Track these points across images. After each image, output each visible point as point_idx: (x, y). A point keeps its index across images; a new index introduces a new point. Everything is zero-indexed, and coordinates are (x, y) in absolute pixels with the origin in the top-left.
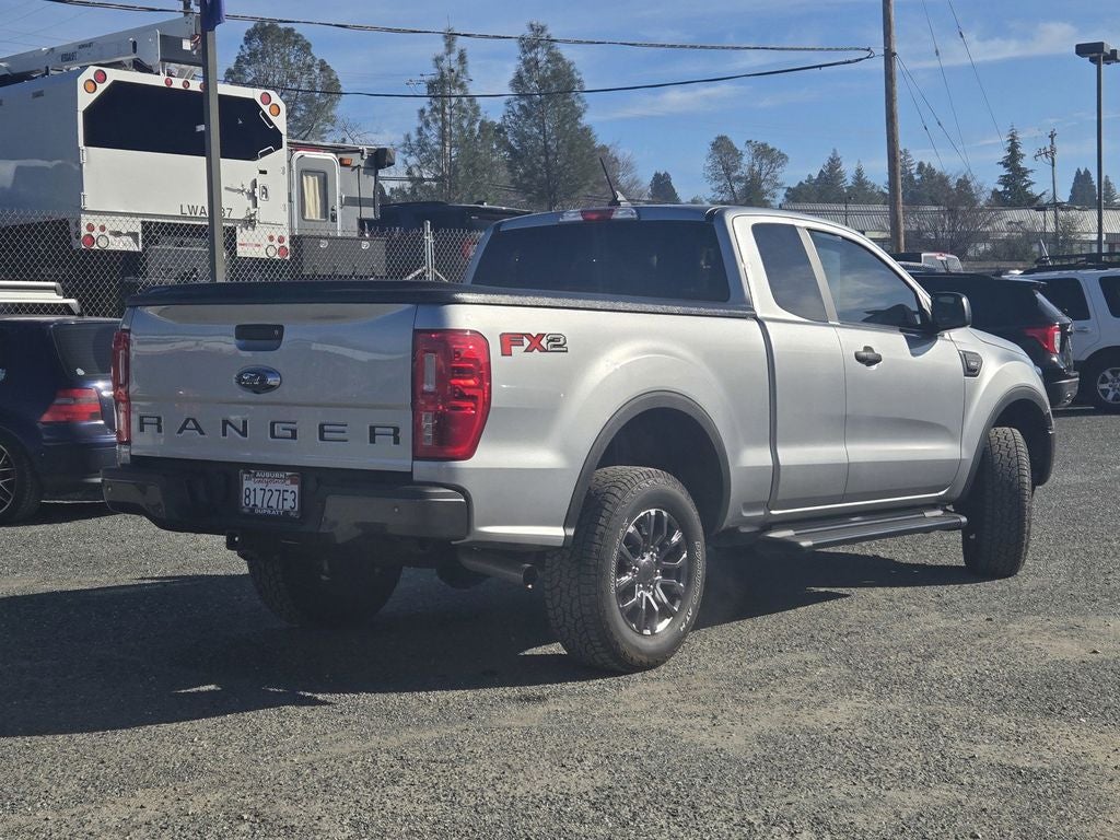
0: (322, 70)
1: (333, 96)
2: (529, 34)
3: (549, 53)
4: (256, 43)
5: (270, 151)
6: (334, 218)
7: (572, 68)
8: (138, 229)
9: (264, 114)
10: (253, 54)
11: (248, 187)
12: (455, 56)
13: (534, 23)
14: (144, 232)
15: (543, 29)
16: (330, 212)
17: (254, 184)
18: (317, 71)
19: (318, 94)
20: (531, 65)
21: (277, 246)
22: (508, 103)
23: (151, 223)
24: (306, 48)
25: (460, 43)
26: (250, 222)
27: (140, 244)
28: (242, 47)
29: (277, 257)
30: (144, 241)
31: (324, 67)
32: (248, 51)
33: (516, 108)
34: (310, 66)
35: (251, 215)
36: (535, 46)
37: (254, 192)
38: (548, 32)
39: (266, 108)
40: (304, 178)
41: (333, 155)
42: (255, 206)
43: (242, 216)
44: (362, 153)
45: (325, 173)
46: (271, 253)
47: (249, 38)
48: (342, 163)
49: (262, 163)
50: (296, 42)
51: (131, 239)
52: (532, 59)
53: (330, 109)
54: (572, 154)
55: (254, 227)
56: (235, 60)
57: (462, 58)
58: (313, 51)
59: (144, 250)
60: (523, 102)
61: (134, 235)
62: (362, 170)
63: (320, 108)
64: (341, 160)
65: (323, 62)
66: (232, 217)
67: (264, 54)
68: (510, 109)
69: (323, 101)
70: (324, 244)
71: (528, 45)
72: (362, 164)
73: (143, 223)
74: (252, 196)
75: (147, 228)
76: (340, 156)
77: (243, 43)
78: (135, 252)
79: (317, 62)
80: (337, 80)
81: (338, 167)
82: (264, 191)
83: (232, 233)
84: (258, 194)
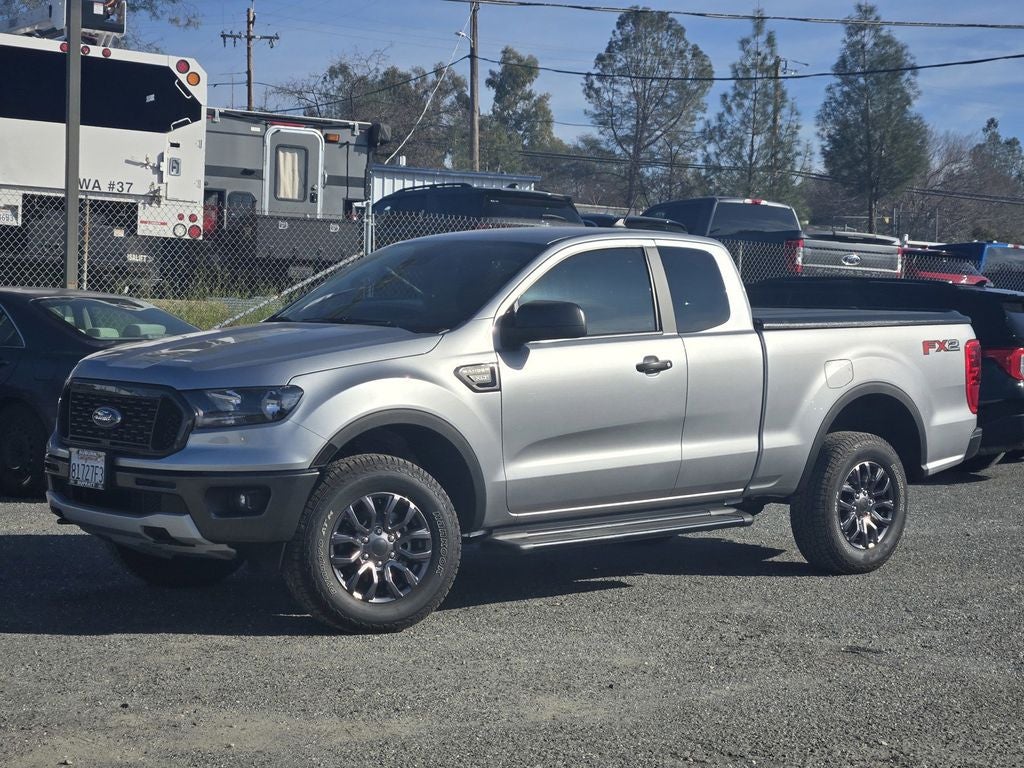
0: (694, 55)
1: (705, 82)
2: (855, 15)
3: (877, 35)
4: (629, 28)
5: (186, 123)
6: (314, 198)
7: (905, 52)
8: (19, 203)
9: (180, 83)
10: (626, 40)
11: (154, 161)
12: (762, 38)
13: (863, 3)
14: (24, 206)
15: (871, 10)
16: (309, 191)
17: (161, 158)
18: (689, 57)
19: (689, 81)
20: (856, 49)
21: (188, 224)
22: (829, 89)
23: (33, 197)
24: (679, 32)
25: (768, 26)
26: (154, 198)
27: (20, 218)
28: (614, 32)
29: (187, 237)
30: (24, 216)
31: (697, 53)
32: (620, 37)
33: (838, 95)
34: (682, 52)
35: (156, 191)
36: (863, 28)
37: (159, 166)
38: (877, 13)
39: (183, 77)
40: (281, 154)
41: (318, 132)
42: (161, 180)
43: (145, 191)
44: (353, 129)
45: (306, 151)
46: (180, 232)
47: (621, 24)
48: (328, 140)
49: (175, 135)
50: (669, 27)
51: (9, 212)
52: (858, 42)
53: (702, 95)
54: (896, 145)
55: (159, 203)
56: (607, 45)
57: (770, 41)
58: (687, 36)
59: (24, 225)
60: (846, 89)
61: (14, 209)
62: (351, 148)
63: (691, 95)
64: (326, 137)
65: (695, 48)
66: (131, 192)
67: (637, 39)
68: (831, 95)
69: (694, 87)
70: (283, 226)
71: (854, 28)
72: (353, 140)
73: (25, 196)
74: (157, 170)
75: (29, 202)
76: (326, 131)
77: (615, 28)
78: (12, 229)
79: (690, 47)
80: (710, 66)
81: (322, 144)
82: (175, 165)
83: (132, 209)
84: (164, 167)
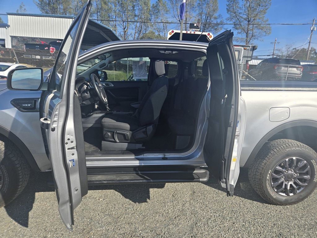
9: (208, 38)
16: (239, 59)
44: (250, 47)
45: (240, 51)
48: (244, 49)
62: (249, 50)
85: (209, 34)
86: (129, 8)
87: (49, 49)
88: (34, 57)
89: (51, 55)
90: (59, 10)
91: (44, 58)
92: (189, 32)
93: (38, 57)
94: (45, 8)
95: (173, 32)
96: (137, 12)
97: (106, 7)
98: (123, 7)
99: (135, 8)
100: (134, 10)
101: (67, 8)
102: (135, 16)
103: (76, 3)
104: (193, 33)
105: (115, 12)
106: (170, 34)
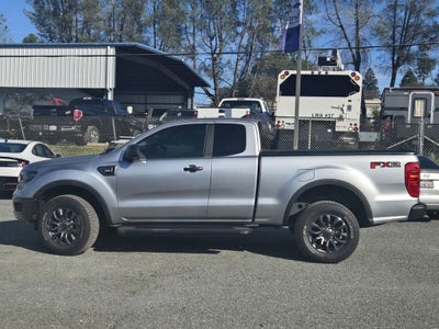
5: (354, 93)
6: (429, 116)
9: (352, 80)
11: (341, 106)
14: (299, 123)
16: (427, 114)
17: (344, 105)
21: (354, 127)
23: (302, 120)
26: (341, 118)
29: (353, 131)
35: (342, 116)
42: (343, 113)
43: (338, 116)
45: (426, 99)
46: (351, 129)
49: (350, 98)
55: (343, 120)
66: (333, 117)
74: (342, 109)
81: (433, 96)
82: (349, 108)
83: (334, 123)
84: (345, 108)
85: (353, 74)
86: (223, 9)
87: (72, 114)
88: (46, 127)
89: (74, 123)
90: (74, 24)
91: (63, 129)
92: (316, 73)
93: (53, 128)
94: (47, 21)
95: (287, 74)
96: (241, 17)
97: (174, 12)
98: (209, 10)
99: (237, 8)
100: (235, 12)
101: (91, 19)
102: (239, 24)
103: (111, 7)
104: (323, 73)
105: (193, 20)
106: (283, 77)
